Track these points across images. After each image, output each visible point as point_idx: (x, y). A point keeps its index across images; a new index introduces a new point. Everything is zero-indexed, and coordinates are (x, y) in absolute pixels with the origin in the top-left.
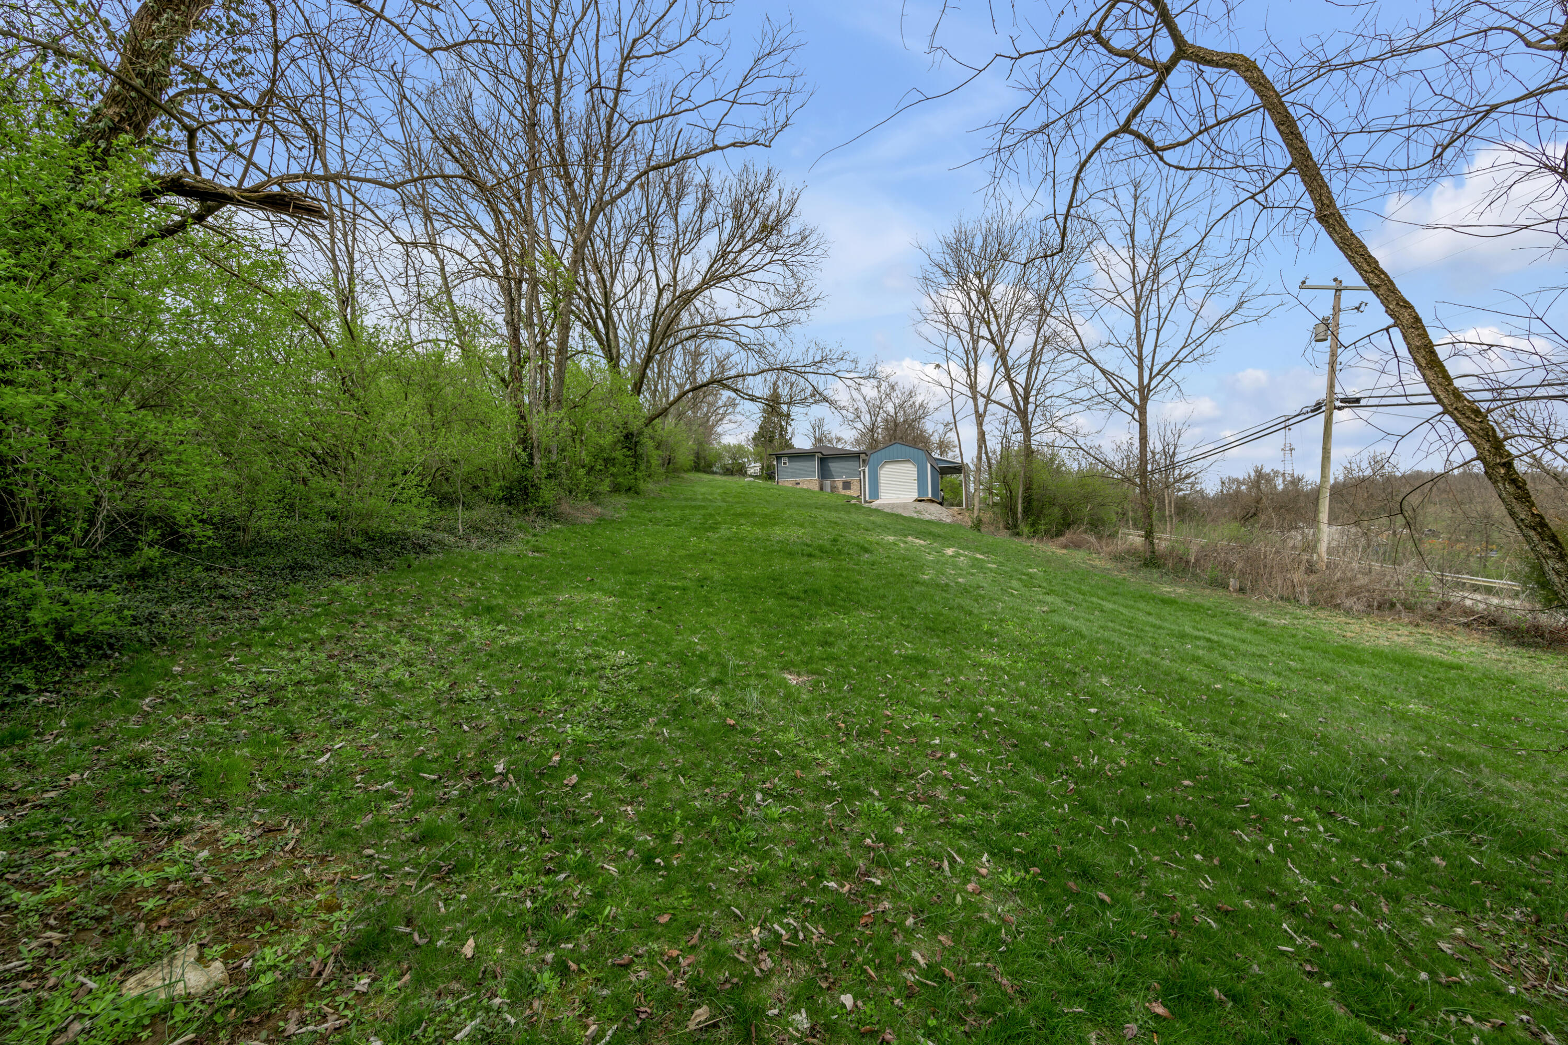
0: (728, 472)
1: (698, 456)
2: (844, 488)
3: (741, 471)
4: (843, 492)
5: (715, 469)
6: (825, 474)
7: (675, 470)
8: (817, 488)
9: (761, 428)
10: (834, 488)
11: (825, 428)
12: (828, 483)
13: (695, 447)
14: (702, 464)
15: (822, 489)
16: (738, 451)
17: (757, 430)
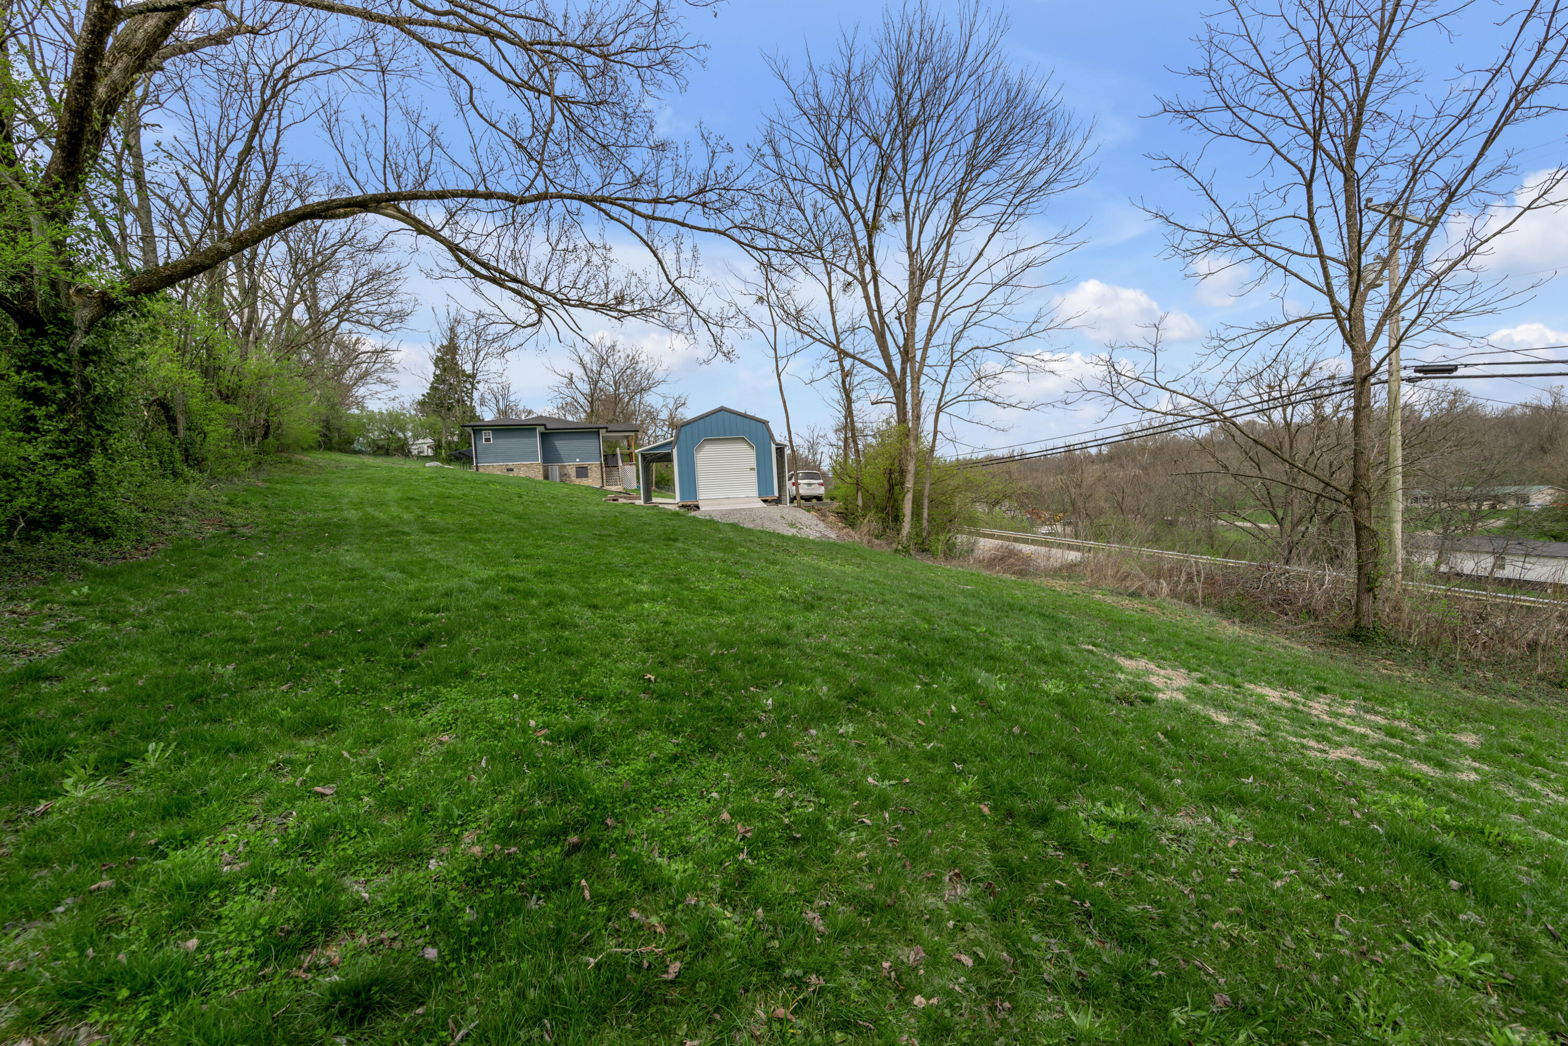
0: (382, 450)
1: (327, 425)
2: (578, 476)
3: (403, 450)
4: (577, 481)
5: (356, 446)
6: (549, 456)
7: (283, 448)
8: (540, 477)
9: (432, 388)
10: (564, 476)
11: (512, 398)
12: (555, 469)
13: (323, 410)
14: (336, 438)
15: (546, 477)
16: (395, 420)
17: (426, 391)
